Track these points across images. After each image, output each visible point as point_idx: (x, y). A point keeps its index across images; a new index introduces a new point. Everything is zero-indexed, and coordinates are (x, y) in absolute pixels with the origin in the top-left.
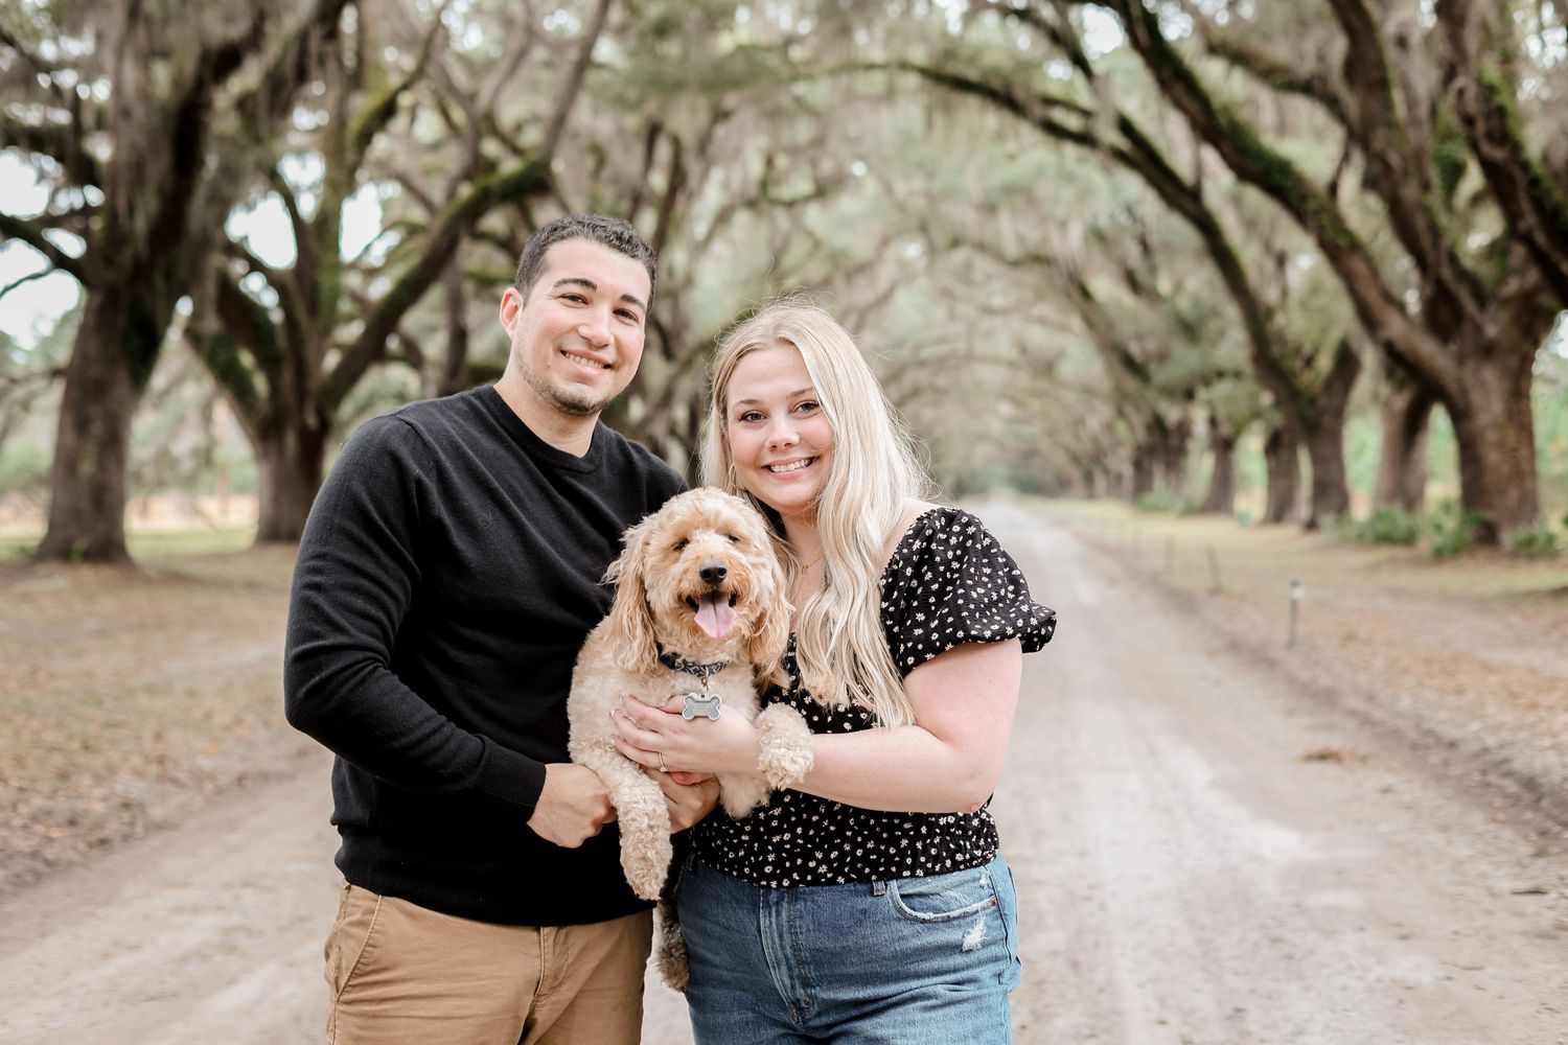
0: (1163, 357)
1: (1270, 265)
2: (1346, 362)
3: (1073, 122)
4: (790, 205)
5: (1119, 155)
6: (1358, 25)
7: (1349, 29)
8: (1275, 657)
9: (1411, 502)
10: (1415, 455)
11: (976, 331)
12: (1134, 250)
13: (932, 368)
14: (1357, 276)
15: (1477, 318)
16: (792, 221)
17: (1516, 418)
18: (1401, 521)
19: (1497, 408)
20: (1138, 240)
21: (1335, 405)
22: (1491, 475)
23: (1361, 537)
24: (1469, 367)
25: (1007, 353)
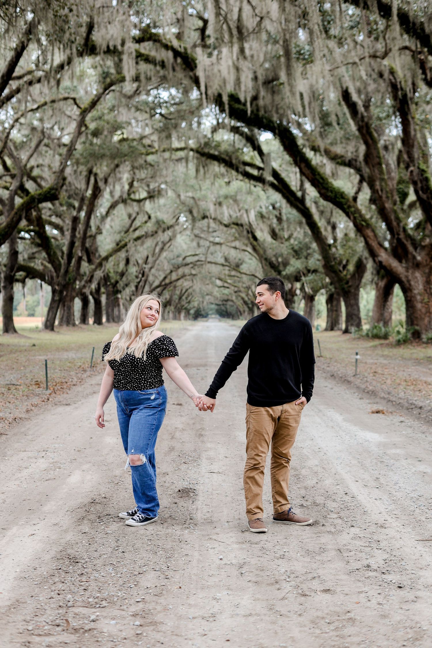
0: (286, 264)
1: (329, 228)
2: (360, 267)
3: (255, 172)
4: (139, 201)
5: (272, 185)
6: (370, 141)
7: (366, 143)
8: (349, 379)
9: (386, 323)
10: (388, 303)
11: (209, 251)
12: (275, 221)
13: (191, 265)
14: (368, 236)
15: (414, 253)
16: (140, 207)
17: (428, 290)
18: (383, 329)
19: (421, 287)
20: (276, 216)
21: (357, 284)
22: (419, 312)
23: (367, 335)
24: (410, 271)
25: (220, 260)
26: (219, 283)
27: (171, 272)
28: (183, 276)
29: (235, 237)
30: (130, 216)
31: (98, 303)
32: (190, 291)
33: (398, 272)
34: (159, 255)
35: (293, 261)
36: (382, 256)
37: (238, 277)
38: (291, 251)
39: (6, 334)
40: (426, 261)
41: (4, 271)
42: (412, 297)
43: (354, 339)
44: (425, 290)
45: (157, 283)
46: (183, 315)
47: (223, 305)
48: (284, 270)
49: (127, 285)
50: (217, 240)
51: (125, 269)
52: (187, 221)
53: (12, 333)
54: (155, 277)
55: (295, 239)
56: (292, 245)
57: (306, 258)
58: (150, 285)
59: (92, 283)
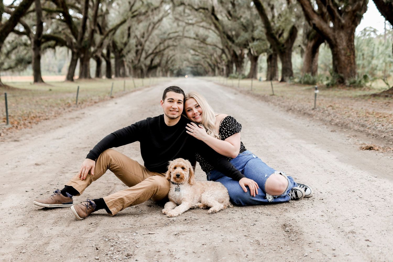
0: (237, 35)
1: (270, 8)
2: (293, 32)
8: (309, 112)
9: (314, 73)
10: (315, 59)
11: (185, 30)
12: (230, 5)
13: (173, 39)
14: (305, 5)
15: (340, 17)
17: (350, 46)
18: (312, 78)
19: (345, 44)
20: (231, 2)
21: (290, 46)
22: (343, 63)
23: (300, 82)
24: (337, 32)
25: (193, 35)
26: (192, 52)
27: (160, 43)
28: (168, 47)
29: (203, 19)
30: (130, 3)
31: (108, 64)
32: (173, 58)
33: (327, 33)
34: (151, 32)
35: (242, 33)
36: (315, 20)
37: (205, 48)
38: (241, 26)
39: (36, 83)
40: (349, 24)
41: (33, 37)
42: (337, 51)
44: (348, 46)
45: (150, 52)
46: (169, 74)
47: (196, 67)
49: (129, 52)
50: (190, 22)
51: (127, 41)
52: (170, 9)
53: (40, 82)
54: (149, 47)
55: (244, 18)
56: (242, 22)
57: (252, 31)
58: (146, 53)
59: (103, 48)
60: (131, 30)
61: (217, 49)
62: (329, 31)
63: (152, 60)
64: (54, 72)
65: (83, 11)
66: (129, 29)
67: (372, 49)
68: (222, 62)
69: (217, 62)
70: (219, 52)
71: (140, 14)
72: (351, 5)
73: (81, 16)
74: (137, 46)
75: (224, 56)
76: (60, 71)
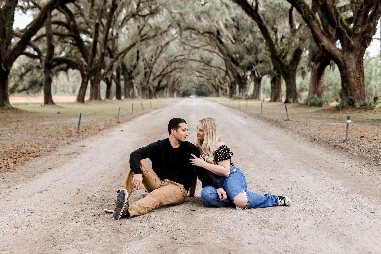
0: (241, 58)
2: (297, 57)
4: (144, 16)
9: (320, 95)
10: (321, 81)
11: (191, 53)
12: (235, 30)
13: (179, 62)
14: (314, 26)
15: (350, 39)
16: (145, 21)
17: (359, 68)
18: (318, 99)
19: (354, 66)
20: (235, 26)
21: (295, 68)
22: (352, 85)
23: (306, 104)
24: (346, 54)
25: (198, 58)
26: (197, 74)
27: (167, 66)
28: (175, 69)
29: (208, 43)
30: (139, 27)
31: (118, 87)
32: (179, 79)
33: (337, 55)
34: (159, 55)
35: (246, 56)
36: (324, 42)
37: (209, 70)
38: (245, 49)
39: (46, 105)
40: (358, 46)
41: (44, 60)
42: (346, 73)
43: (297, 107)
44: (357, 68)
45: (158, 74)
46: (175, 94)
47: (200, 88)
48: (241, 62)
49: (138, 74)
50: (196, 46)
51: (137, 64)
52: (176, 33)
53: (51, 105)
54: (157, 69)
55: (247, 42)
56: (245, 45)
57: (255, 54)
58: (154, 75)
59: (113, 71)
60: (140, 53)
61: (221, 71)
62: (338, 53)
63: (160, 82)
64: (69, 92)
65: (94, 35)
66: (138, 52)
67: (370, 71)
68: (225, 83)
69: (221, 83)
70: (223, 74)
71: (149, 38)
72: (360, 27)
73: (91, 40)
74: (145, 68)
75: (227, 77)
76: (74, 92)
